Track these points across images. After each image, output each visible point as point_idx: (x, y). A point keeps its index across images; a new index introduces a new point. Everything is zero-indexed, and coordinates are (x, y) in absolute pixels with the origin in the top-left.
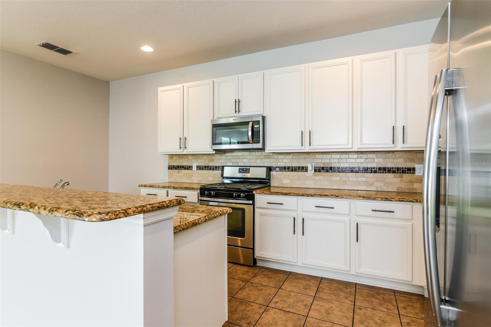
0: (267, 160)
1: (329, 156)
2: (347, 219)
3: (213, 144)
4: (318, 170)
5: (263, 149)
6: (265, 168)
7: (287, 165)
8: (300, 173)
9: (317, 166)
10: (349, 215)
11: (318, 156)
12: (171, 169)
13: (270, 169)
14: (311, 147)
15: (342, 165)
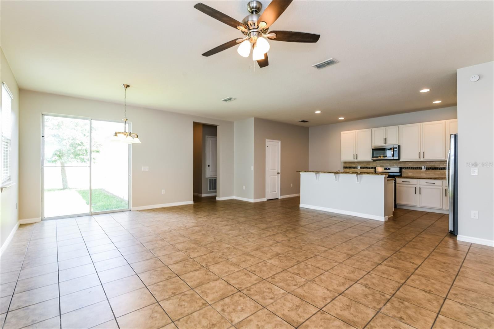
0: (400, 164)
1: (434, 163)
2: (441, 188)
3: (372, 157)
4: (428, 169)
5: (399, 159)
6: (399, 168)
7: (411, 167)
8: (418, 170)
9: (427, 167)
10: (442, 186)
11: (427, 162)
12: (345, 168)
13: (401, 169)
14: (424, 159)
15: (441, 167)
